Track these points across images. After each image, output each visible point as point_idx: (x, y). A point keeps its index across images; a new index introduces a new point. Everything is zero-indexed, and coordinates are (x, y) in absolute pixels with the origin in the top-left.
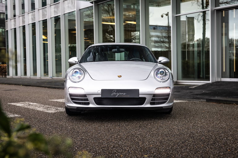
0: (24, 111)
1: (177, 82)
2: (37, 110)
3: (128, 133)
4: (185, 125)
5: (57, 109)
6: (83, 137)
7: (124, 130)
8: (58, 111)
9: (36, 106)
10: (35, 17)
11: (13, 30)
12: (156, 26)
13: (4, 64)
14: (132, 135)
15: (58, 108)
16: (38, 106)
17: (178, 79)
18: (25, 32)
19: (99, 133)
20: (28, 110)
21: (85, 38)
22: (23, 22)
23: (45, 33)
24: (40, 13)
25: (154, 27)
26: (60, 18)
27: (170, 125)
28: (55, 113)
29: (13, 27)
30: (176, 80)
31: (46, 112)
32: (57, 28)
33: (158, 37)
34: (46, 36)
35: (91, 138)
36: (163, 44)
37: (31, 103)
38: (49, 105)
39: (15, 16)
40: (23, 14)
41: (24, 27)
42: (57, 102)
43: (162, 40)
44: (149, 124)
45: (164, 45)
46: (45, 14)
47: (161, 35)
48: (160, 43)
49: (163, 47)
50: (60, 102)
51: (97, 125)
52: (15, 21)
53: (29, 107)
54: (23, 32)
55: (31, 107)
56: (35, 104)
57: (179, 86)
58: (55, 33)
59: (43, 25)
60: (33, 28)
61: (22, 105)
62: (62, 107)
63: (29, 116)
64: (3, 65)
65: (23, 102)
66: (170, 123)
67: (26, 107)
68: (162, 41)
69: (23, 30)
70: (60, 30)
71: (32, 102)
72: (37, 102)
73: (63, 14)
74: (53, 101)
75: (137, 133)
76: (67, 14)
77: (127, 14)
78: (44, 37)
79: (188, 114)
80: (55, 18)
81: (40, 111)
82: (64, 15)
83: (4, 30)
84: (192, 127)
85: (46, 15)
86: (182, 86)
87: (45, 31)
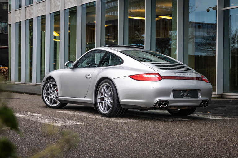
0: (24, 122)
1: (222, 95)
2: (41, 122)
3: (150, 152)
4: (225, 146)
5: (65, 122)
6: (93, 155)
7: (146, 148)
8: (66, 124)
9: (39, 117)
10: (45, 9)
11: (18, 24)
12: (202, 24)
13: (4, 66)
14: (154, 154)
15: (67, 121)
16: (43, 118)
17: (224, 91)
18: (32, 26)
19: (114, 151)
20: (29, 121)
21: (107, 37)
22: (31, 14)
23: (57, 29)
24: (51, 3)
25: (199, 24)
26: (76, 10)
27: (205, 145)
28: (61, 127)
29: (18, 20)
30: (222, 92)
31: (51, 125)
32: (72, 23)
33: (204, 38)
34: (58, 32)
35: (103, 156)
36: (209, 47)
37: (34, 114)
38: (55, 117)
39: (20, 6)
40: (30, 4)
41: (31, 21)
42: (66, 113)
43: (208, 42)
44: (178, 143)
45: (211, 48)
46: (58, 4)
47: (207, 35)
48: (205, 45)
49: (208, 50)
50: (69, 114)
51: (112, 142)
52: (20, 13)
53: (30, 118)
54: (30, 27)
55: (33, 119)
56: (39, 115)
57: (225, 100)
58: (69, 29)
59: (55, 19)
60: (42, 22)
61: (23, 116)
62: (71, 120)
63: (30, 128)
64: (4, 68)
65: (23, 112)
66: (206, 143)
67: (27, 118)
68: (208, 44)
69: (30, 25)
70: (76, 25)
71: (35, 112)
72: (41, 113)
73: (81, 4)
74: (61, 113)
75: (162, 152)
76: (85, 6)
77: (164, 7)
78: (55, 34)
79: (231, 133)
80: (69, 10)
81: (43, 124)
82: (82, 7)
83: (6, 24)
84: (233, 148)
85: (59, 6)
86: (229, 100)
87: (57, 26)
